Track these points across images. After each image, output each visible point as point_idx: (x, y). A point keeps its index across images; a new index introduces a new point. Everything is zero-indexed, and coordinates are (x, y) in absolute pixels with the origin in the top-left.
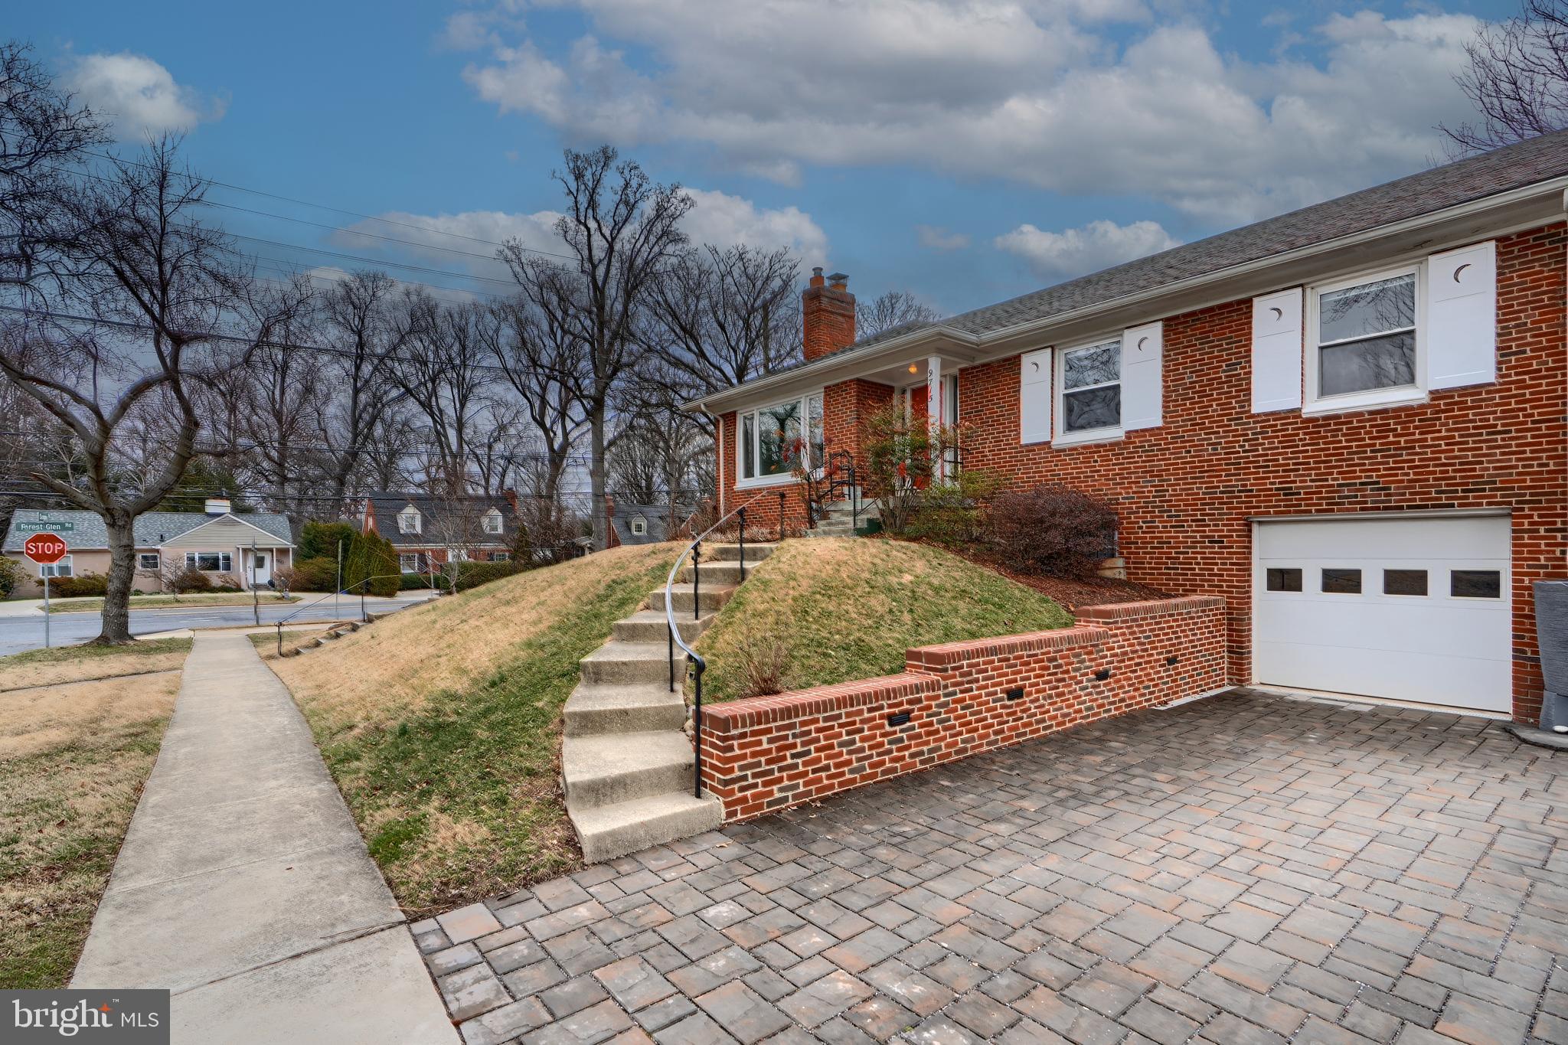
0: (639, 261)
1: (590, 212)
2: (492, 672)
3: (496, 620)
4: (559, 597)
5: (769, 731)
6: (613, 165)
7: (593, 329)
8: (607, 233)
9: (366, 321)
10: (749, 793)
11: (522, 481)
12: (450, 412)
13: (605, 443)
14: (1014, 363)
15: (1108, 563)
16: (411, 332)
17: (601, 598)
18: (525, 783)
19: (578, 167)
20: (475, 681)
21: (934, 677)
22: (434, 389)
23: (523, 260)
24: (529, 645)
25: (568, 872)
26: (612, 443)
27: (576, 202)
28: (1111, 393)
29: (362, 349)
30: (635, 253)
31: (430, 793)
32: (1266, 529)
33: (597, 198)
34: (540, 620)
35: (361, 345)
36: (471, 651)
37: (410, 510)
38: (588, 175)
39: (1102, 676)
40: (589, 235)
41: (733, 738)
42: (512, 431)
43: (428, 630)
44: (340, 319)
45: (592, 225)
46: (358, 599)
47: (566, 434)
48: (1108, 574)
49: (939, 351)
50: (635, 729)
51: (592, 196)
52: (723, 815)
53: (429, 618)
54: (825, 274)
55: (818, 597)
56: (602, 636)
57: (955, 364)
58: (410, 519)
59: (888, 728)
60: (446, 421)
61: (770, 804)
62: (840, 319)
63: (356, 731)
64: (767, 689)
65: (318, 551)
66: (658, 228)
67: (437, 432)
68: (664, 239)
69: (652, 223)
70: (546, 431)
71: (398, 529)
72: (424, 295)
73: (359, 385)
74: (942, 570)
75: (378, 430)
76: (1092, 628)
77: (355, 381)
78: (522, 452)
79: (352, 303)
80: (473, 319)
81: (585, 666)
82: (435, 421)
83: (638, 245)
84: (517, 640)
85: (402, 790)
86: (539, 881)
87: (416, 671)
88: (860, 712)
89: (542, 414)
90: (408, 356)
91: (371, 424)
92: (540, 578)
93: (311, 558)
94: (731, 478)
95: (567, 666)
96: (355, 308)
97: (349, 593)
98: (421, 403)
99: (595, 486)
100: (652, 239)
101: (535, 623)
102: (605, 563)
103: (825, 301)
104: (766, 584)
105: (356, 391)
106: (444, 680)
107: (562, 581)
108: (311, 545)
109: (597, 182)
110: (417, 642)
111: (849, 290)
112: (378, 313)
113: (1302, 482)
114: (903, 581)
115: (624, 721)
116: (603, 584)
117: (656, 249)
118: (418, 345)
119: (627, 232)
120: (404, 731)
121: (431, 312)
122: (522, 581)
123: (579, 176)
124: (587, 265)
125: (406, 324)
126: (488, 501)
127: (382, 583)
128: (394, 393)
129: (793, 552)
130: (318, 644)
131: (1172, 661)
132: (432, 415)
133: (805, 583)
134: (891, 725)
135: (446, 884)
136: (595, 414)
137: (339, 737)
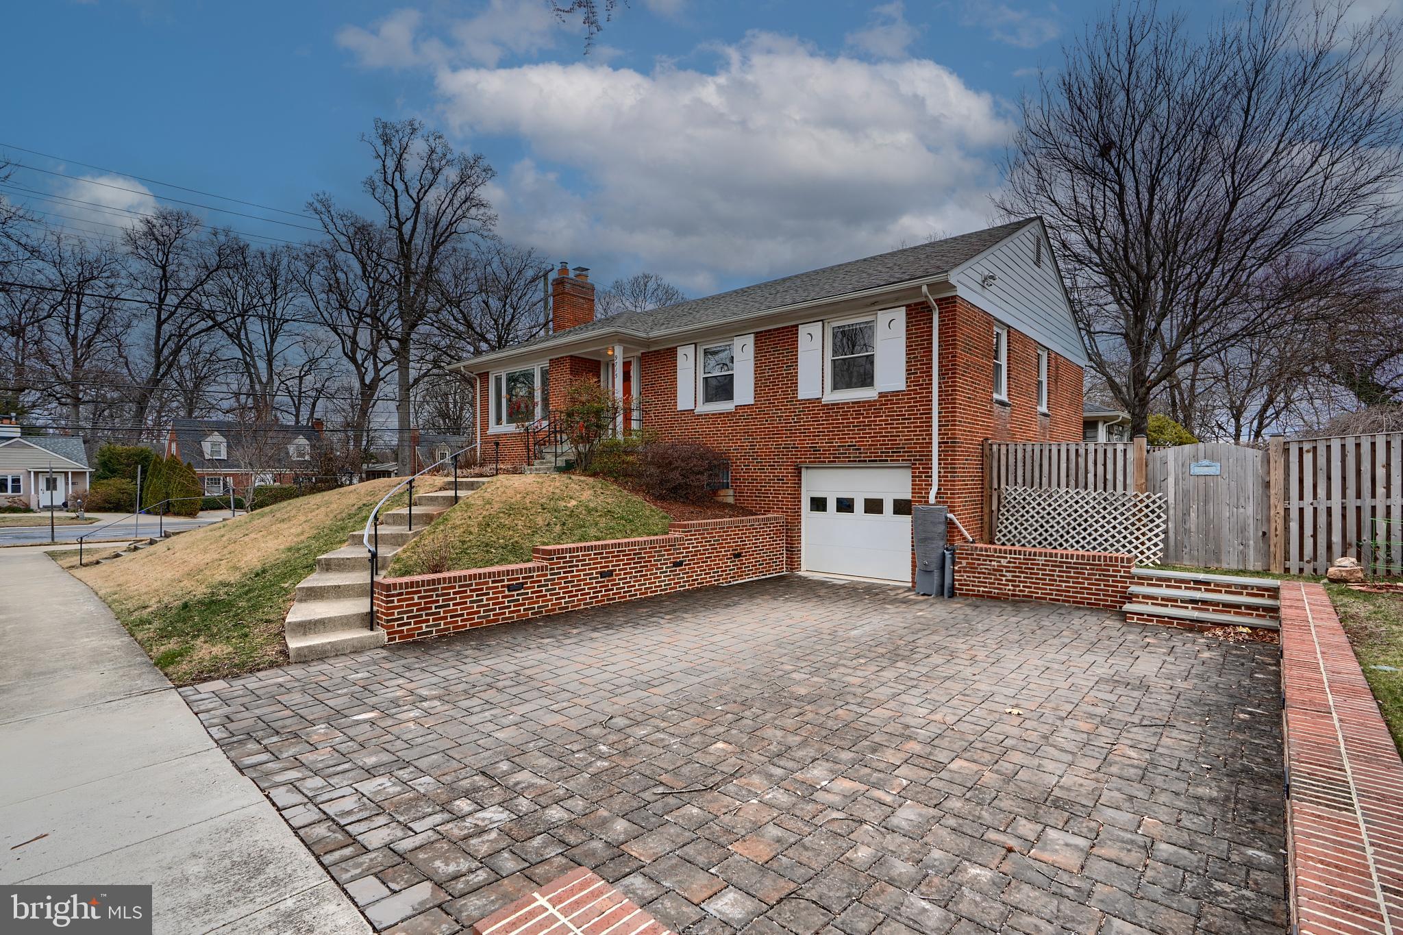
0: (444, 221)
1: (397, 174)
2: (259, 568)
3: (270, 534)
4: (321, 517)
5: (420, 592)
6: (419, 133)
7: (400, 278)
8: (415, 196)
9: (171, 256)
10: (405, 628)
11: (332, 413)
12: (259, 345)
13: (411, 381)
14: (672, 352)
15: (722, 492)
16: (218, 268)
17: (350, 516)
18: (263, 626)
19: (386, 135)
20: (245, 574)
21: (545, 563)
22: (243, 322)
23: (333, 213)
24: (289, 549)
25: (279, 666)
26: (416, 381)
27: (384, 166)
28: (728, 378)
29: (166, 282)
30: (440, 214)
31: (198, 636)
32: (809, 471)
33: (404, 163)
34: (302, 533)
35: (165, 278)
36: (246, 555)
37: (217, 437)
38: (395, 143)
39: (676, 564)
40: (396, 197)
41: (393, 596)
42: (323, 364)
43: (216, 541)
44: (143, 253)
45: (400, 186)
46: (155, 519)
47: (377, 371)
48: (720, 499)
49: (621, 341)
50: (344, 597)
51: (399, 161)
52: (386, 640)
53: (217, 534)
54: (570, 267)
55: (501, 515)
56: (342, 542)
57: (638, 350)
58: (214, 446)
59: (507, 593)
60: (256, 354)
61: (419, 635)
62: (581, 300)
63: (149, 610)
64: (435, 570)
65: (113, 472)
66: (462, 194)
67: (246, 363)
68: (468, 204)
69: (455, 188)
70: (358, 366)
71: (201, 453)
72: (232, 235)
73: (163, 317)
74: (602, 497)
75: (184, 358)
76: (677, 535)
77: (159, 310)
78: (333, 386)
79: (156, 239)
80: (285, 262)
81: (320, 561)
82: (244, 353)
83: (443, 207)
84: (282, 547)
85: (179, 636)
86: (259, 670)
87: (202, 571)
88: (487, 583)
89: (354, 352)
90: (216, 291)
91: (176, 352)
92: (312, 503)
93: (106, 478)
94: (485, 426)
95: (310, 561)
96: (159, 244)
97: (148, 512)
98: (230, 335)
99: (401, 421)
100: (456, 203)
101: (298, 535)
102: (363, 492)
103: (568, 286)
104: (468, 506)
105: (160, 324)
106: (222, 574)
107: (328, 504)
108: (107, 467)
109: (404, 149)
110: (205, 551)
111: (589, 280)
112: (183, 249)
113: (822, 444)
114: (569, 505)
115: (338, 592)
116: (356, 507)
117: (460, 212)
118: (227, 280)
119: (432, 196)
120: (185, 606)
121: (242, 250)
122: (298, 505)
123: (387, 142)
124: (395, 222)
125: (214, 261)
126: (298, 430)
127: (183, 503)
128: (203, 325)
129: (498, 485)
130: (117, 556)
131: (738, 555)
132: (241, 346)
133: (496, 506)
134: (509, 591)
135: (202, 672)
136: (401, 355)
137: (136, 613)
